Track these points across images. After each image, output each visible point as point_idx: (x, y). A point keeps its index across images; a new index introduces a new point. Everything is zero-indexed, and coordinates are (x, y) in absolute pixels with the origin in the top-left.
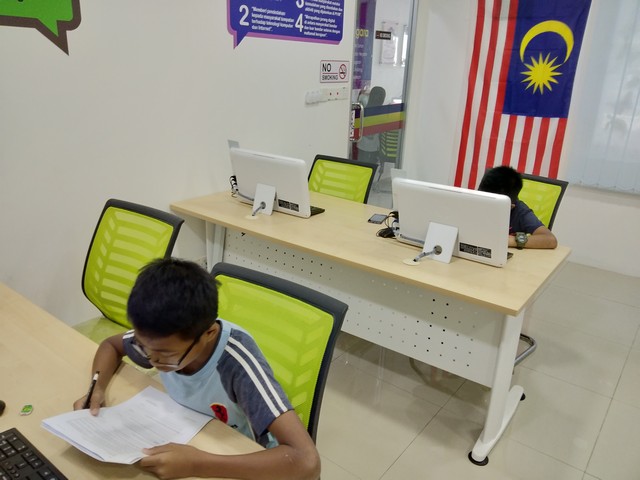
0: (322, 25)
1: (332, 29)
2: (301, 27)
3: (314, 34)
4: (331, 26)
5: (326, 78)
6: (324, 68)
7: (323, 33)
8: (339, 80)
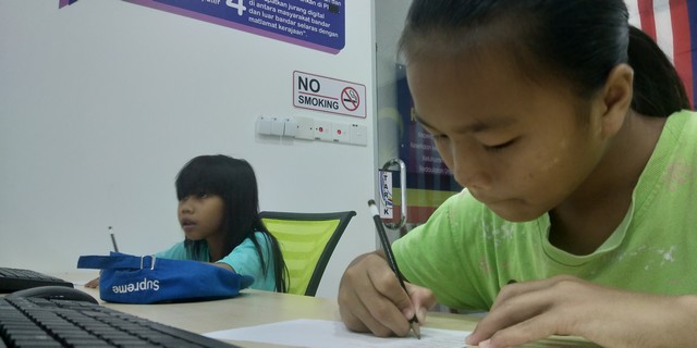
0: (295, 16)
1: (319, 27)
2: (241, 8)
3: (274, 26)
4: (317, 22)
5: (308, 101)
6: (303, 83)
7: (296, 27)
8: (341, 109)
